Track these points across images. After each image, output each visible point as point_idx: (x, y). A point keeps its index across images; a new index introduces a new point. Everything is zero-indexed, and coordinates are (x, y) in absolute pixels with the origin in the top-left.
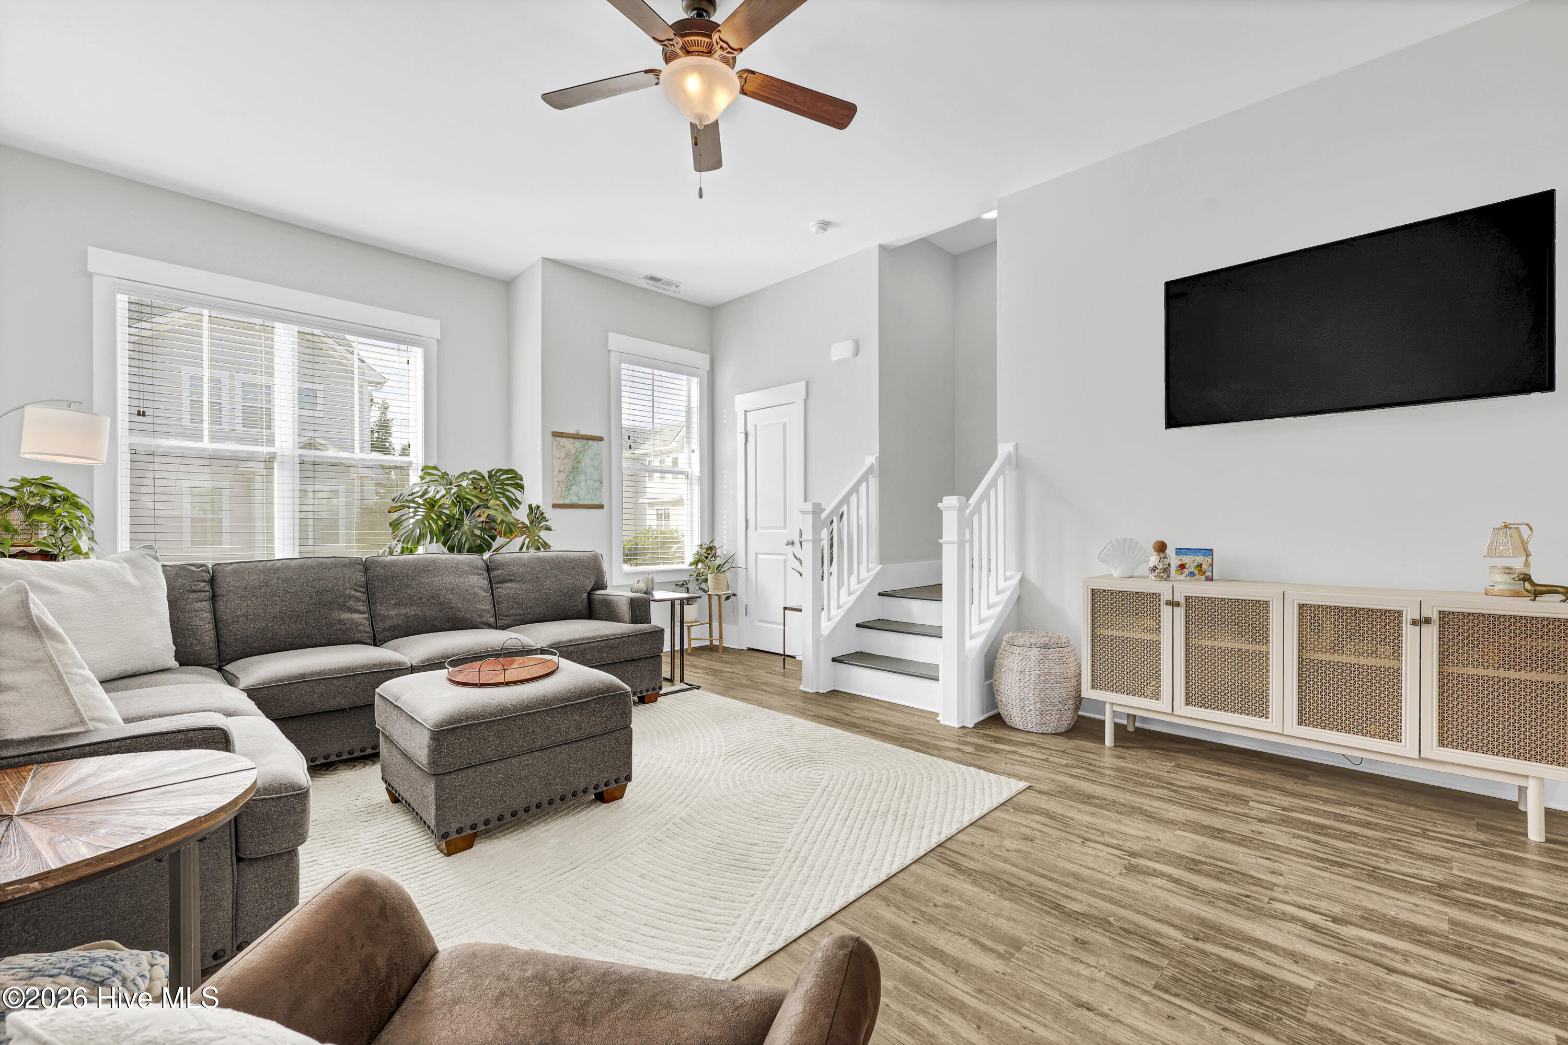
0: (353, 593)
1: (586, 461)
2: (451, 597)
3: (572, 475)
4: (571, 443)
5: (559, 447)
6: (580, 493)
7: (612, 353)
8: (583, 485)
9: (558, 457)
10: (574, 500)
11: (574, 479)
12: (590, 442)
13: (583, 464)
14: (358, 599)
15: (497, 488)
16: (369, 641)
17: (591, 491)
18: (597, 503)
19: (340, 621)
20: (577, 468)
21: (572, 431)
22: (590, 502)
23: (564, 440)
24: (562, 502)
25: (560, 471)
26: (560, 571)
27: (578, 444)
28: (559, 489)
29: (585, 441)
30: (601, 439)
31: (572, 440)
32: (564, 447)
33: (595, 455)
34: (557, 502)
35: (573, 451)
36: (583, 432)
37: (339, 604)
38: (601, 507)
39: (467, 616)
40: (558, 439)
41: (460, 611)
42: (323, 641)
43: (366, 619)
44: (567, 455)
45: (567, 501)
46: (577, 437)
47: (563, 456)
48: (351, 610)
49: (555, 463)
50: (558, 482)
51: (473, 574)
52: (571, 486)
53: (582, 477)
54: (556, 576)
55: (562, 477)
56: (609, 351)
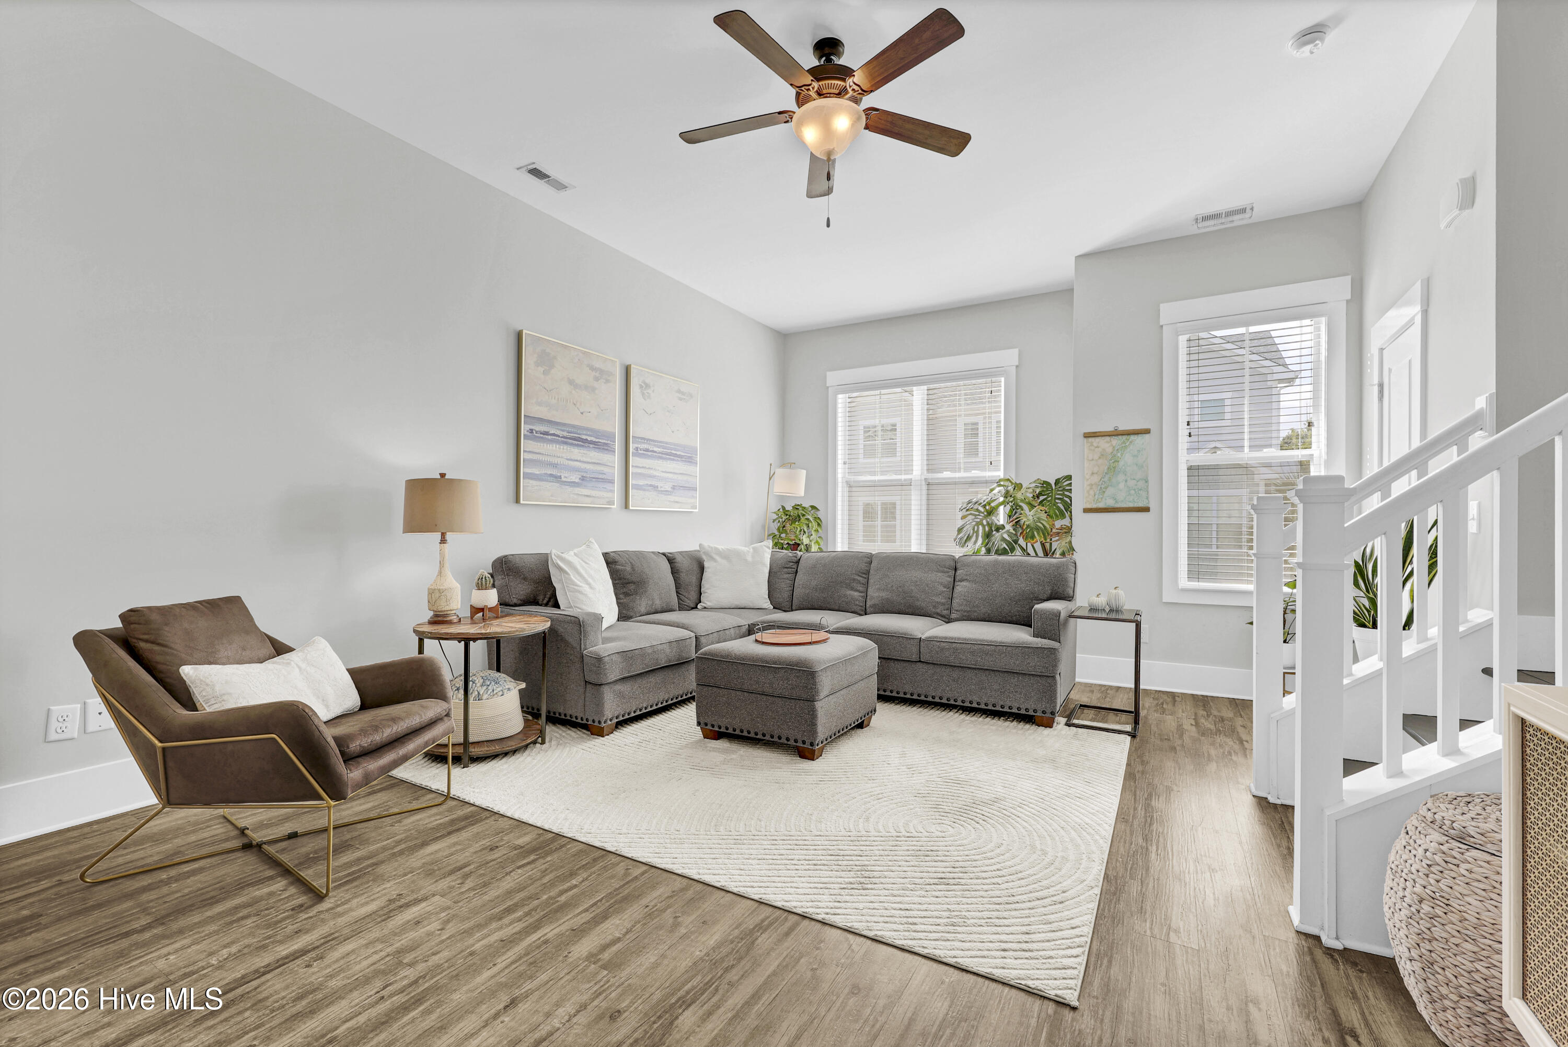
0: (857, 577)
1: (1127, 459)
2: (913, 588)
3: (1107, 476)
4: (1108, 442)
5: (1093, 448)
6: (1120, 495)
7: (1164, 327)
8: (1122, 486)
9: (1090, 458)
10: (1110, 503)
11: (1110, 479)
12: (1132, 437)
13: (1121, 463)
14: (859, 582)
15: (1059, 494)
16: (862, 613)
17: (1133, 492)
18: (1141, 505)
19: (845, 595)
20: (1114, 468)
21: (1109, 428)
22: (1131, 505)
23: (1098, 439)
24: (1095, 506)
25: (1093, 474)
26: (1011, 576)
27: (1116, 441)
28: (1092, 493)
29: (1124, 437)
30: (1147, 431)
31: (1108, 438)
32: (1098, 447)
33: (1139, 451)
34: (1089, 506)
35: (1109, 450)
36: (1122, 427)
37: (846, 584)
38: (1147, 509)
39: (923, 605)
40: (1090, 440)
41: (918, 600)
42: (837, 608)
43: (862, 597)
44: (1102, 456)
45: (1101, 505)
46: (1116, 433)
47: (1096, 457)
48: (852, 589)
49: (1086, 465)
50: (1091, 485)
51: (938, 571)
52: (1106, 488)
53: (1121, 477)
54: (1006, 579)
55: (1096, 479)
56: (1162, 326)
